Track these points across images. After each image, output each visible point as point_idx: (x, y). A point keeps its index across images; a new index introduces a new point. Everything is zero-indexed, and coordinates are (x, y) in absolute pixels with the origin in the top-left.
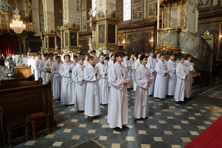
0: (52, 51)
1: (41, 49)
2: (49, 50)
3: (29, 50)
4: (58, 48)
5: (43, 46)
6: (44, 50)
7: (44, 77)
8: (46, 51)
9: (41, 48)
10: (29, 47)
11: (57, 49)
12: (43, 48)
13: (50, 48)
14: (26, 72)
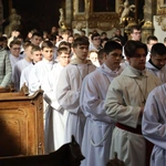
0: (102, 25)
1: (61, 18)
2: (90, 19)
3: (14, 23)
4: (130, 14)
5: (68, 5)
6: (72, 19)
7: (100, 146)
8: (79, 25)
9: (61, 11)
10: (13, 10)
11: (126, 17)
12: (68, 12)
13: (98, 14)
14: (23, 118)
